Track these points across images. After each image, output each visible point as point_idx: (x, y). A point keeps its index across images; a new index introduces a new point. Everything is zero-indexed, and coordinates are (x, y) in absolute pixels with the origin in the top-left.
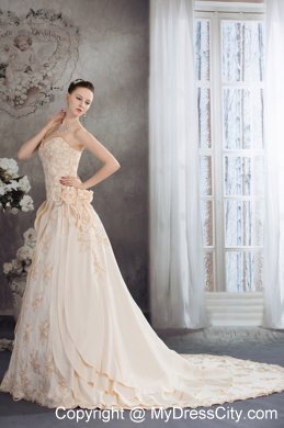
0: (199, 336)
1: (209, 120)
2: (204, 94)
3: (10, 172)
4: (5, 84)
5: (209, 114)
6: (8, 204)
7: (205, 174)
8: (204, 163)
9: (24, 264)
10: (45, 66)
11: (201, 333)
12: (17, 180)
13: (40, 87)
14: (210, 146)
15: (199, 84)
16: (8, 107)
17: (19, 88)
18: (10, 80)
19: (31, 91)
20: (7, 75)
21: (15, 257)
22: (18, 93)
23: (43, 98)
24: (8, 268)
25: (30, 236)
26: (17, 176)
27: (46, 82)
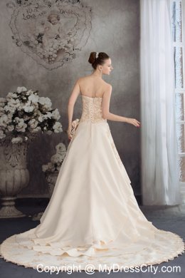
0: (175, 210)
1: (182, 69)
2: (178, 51)
3: (46, 106)
4: (42, 47)
5: (182, 65)
6: (45, 128)
7: (179, 106)
8: (179, 99)
9: (56, 165)
10: (69, 34)
11: (177, 208)
12: (51, 112)
13: (66, 49)
14: (182, 87)
15: (175, 44)
16: (44, 63)
17: (52, 49)
18: (45, 44)
19: (59, 52)
20: (43, 41)
21: (50, 161)
22: (51, 53)
23: (68, 56)
24: (45, 168)
25: (60, 148)
26: (51, 109)
27: (70, 45)
